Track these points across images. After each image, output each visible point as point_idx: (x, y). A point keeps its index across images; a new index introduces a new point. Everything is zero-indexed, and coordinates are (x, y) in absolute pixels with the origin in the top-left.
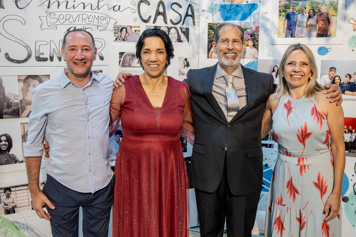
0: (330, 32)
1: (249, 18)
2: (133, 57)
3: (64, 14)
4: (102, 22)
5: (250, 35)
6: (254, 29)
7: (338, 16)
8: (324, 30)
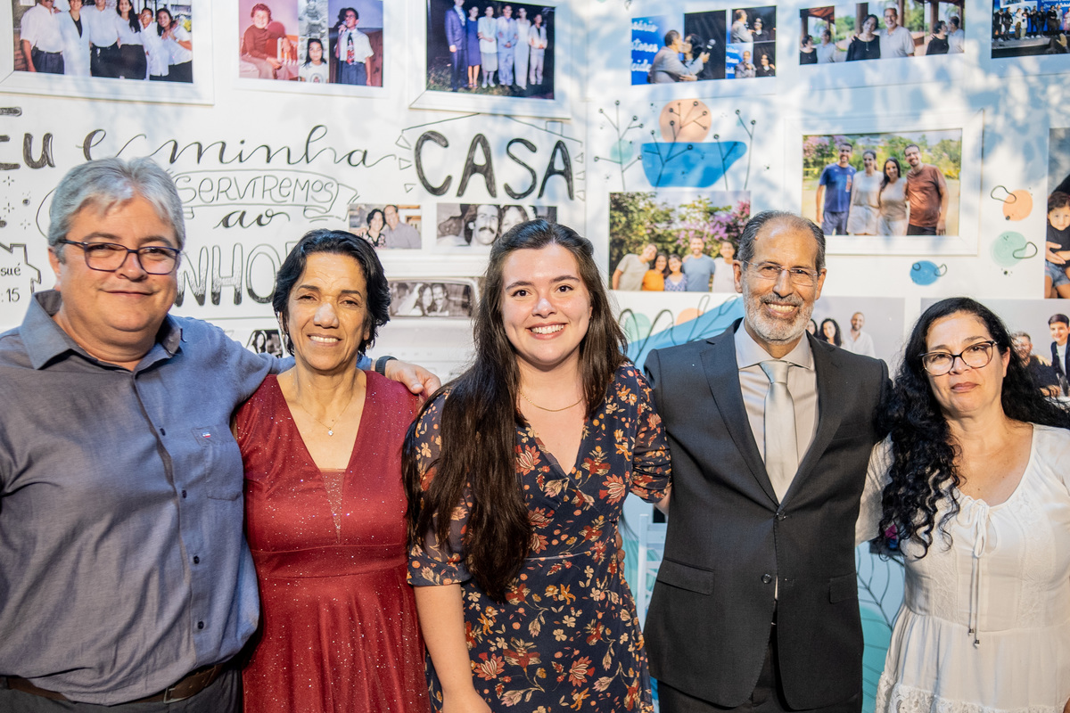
0: (943, 221)
1: (722, 180)
2: (401, 291)
3: (215, 177)
4: (315, 195)
5: (725, 228)
6: (736, 210)
7: (962, 178)
8: (928, 217)
